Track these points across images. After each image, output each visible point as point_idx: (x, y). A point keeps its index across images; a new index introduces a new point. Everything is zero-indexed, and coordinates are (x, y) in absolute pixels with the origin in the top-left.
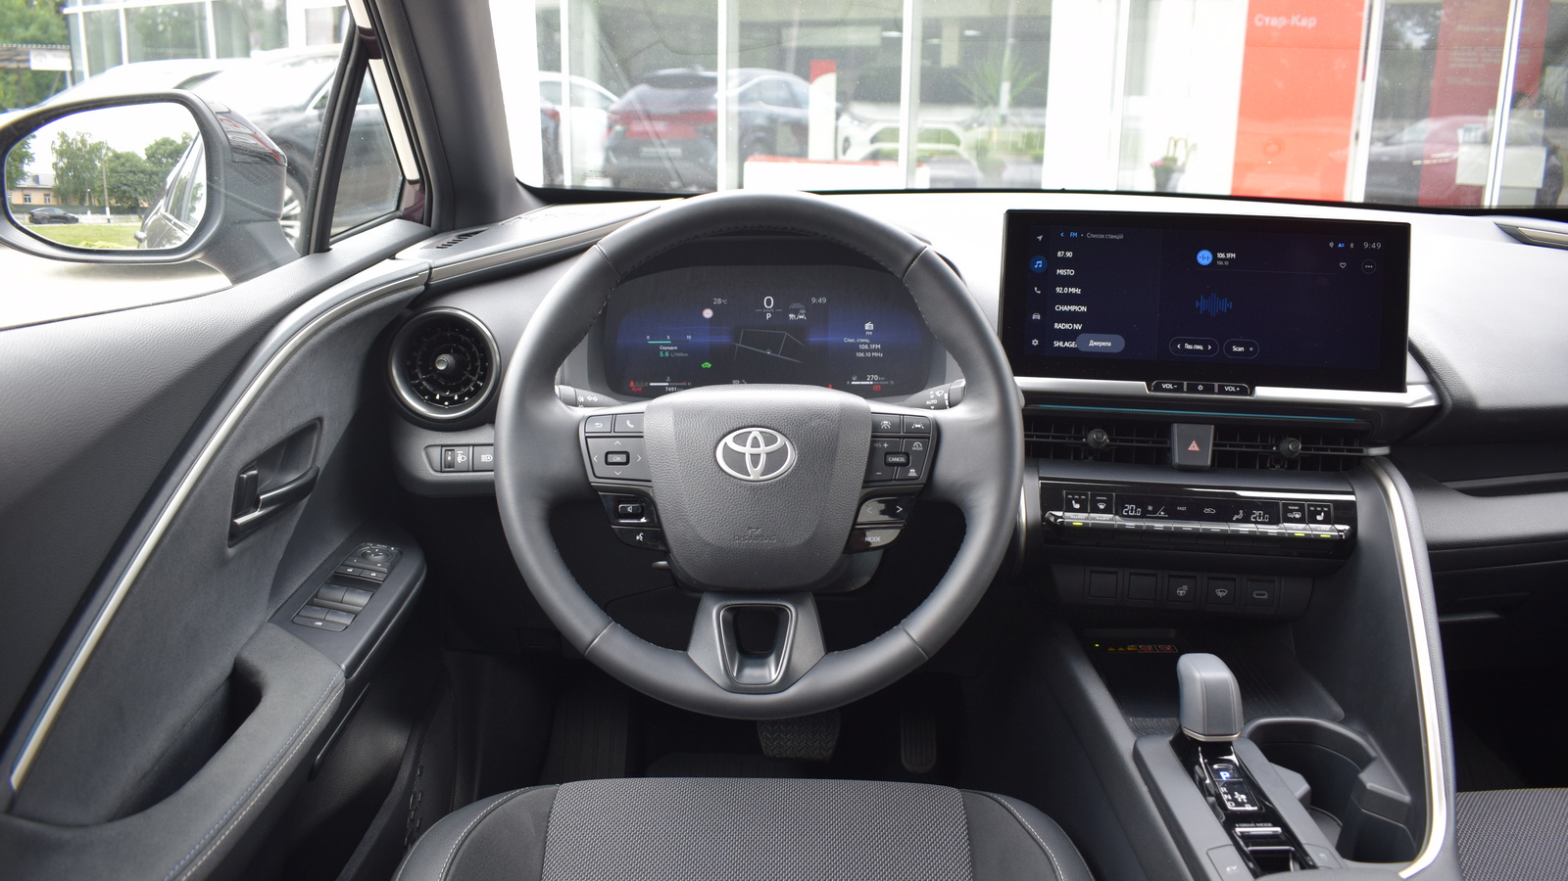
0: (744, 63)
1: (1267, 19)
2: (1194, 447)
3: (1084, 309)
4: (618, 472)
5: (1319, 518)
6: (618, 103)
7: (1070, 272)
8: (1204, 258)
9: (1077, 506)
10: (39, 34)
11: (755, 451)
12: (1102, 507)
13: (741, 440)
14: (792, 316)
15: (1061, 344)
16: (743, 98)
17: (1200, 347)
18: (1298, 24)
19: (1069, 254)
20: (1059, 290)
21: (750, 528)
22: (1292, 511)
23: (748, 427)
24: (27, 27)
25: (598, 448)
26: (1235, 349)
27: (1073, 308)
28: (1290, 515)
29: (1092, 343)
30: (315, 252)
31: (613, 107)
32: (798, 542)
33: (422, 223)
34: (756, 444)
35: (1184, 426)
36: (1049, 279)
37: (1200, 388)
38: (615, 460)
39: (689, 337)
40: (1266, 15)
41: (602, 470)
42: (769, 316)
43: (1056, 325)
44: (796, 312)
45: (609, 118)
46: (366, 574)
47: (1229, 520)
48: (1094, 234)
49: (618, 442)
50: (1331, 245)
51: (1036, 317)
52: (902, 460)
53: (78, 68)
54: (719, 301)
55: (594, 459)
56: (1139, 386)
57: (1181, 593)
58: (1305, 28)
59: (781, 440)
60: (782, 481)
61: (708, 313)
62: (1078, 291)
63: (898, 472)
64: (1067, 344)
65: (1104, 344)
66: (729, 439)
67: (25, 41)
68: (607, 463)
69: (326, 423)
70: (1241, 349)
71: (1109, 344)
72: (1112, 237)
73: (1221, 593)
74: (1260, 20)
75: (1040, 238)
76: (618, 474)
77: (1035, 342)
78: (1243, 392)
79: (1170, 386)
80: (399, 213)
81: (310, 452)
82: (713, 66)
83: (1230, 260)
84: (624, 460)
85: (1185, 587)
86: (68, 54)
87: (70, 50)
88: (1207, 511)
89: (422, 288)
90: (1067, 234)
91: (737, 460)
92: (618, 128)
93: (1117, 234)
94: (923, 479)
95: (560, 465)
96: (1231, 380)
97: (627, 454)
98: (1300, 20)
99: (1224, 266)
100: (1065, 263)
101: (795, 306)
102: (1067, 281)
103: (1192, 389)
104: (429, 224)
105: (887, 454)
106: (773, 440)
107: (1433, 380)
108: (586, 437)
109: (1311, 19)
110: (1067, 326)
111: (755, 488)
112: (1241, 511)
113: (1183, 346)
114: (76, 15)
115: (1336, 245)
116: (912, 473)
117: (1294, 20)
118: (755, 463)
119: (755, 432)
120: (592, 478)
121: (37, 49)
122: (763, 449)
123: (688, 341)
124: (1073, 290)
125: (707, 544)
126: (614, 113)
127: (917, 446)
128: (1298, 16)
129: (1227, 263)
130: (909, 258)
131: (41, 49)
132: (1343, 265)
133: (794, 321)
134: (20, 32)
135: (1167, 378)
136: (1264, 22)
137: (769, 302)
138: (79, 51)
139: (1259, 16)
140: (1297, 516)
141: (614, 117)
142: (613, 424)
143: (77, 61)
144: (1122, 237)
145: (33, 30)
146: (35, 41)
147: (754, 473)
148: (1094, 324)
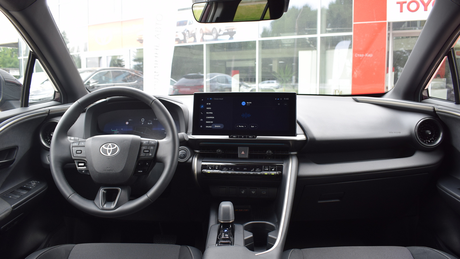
0: (211, 71)
1: (358, 55)
2: (243, 153)
3: (213, 118)
4: (79, 155)
5: (273, 170)
6: (177, 83)
7: (210, 108)
8: (243, 104)
9: (210, 168)
10: (14, 65)
11: (110, 149)
12: (217, 168)
13: (106, 146)
14: (148, 123)
15: (208, 127)
16: (211, 81)
17: (243, 126)
18: (367, 56)
19: (210, 104)
20: (207, 113)
21: (107, 168)
22: (266, 168)
23: (108, 143)
24: (11, 63)
25: (75, 149)
26: (252, 127)
27: (211, 117)
28: (265, 169)
29: (216, 126)
30: (24, 107)
31: (175, 84)
32: (119, 171)
33: (59, 102)
34: (110, 147)
35: (241, 147)
36: (205, 110)
37: (243, 137)
38: (78, 152)
39: (122, 129)
40: (358, 54)
41: (75, 155)
42: (143, 123)
43: (206, 122)
44: (150, 122)
45: (174, 87)
46: (29, 187)
47: (250, 171)
48: (216, 98)
49: (79, 148)
50: (276, 99)
51: (202, 120)
52: (148, 151)
53: (21, 75)
54: (130, 120)
55: (74, 152)
56: (226, 137)
57: (243, 192)
58: (369, 57)
59: (116, 146)
60: (116, 156)
61: (127, 123)
62: (212, 113)
63: (147, 154)
64: (209, 127)
65: (218, 126)
66: (103, 146)
67: (10, 67)
68: (77, 153)
69: (19, 148)
70: (253, 127)
71: (220, 126)
72: (220, 99)
73: (253, 192)
74: (356, 55)
75: (202, 100)
76: (79, 156)
77: (201, 126)
78: (254, 137)
79: (235, 137)
80: (54, 100)
81: (14, 155)
82: (203, 73)
83: (250, 104)
84: (81, 152)
85: (244, 191)
86: (18, 71)
87: (19, 70)
88: (245, 169)
89: (47, 115)
90: (209, 99)
91: (105, 151)
92: (177, 90)
93: (221, 98)
94: (153, 156)
95: (65, 154)
96: (251, 135)
97: (81, 151)
98: (368, 55)
99: (248, 105)
100: (209, 106)
101: (150, 121)
102: (209, 111)
103: (241, 137)
104: (61, 102)
105: (144, 150)
106: (114, 146)
107: (305, 134)
108: (72, 147)
109: (371, 54)
110: (209, 122)
111: (109, 158)
112: (253, 169)
113: (238, 126)
114: (22, 59)
115: (277, 99)
116: (150, 155)
117: (366, 55)
118: (109, 152)
119: (110, 144)
120: (73, 157)
121: (12, 69)
122: (111, 149)
123: (122, 130)
124: (211, 113)
125: (98, 172)
126: (175, 86)
127: (152, 148)
128: (367, 54)
129: (249, 105)
130: (152, 101)
131: (13, 69)
132: (279, 104)
133: (149, 125)
134: (9, 65)
135: (234, 134)
136: (358, 56)
137: (143, 120)
138: (22, 70)
139: (356, 54)
140: (267, 169)
141: (175, 87)
142: (79, 144)
143: (21, 73)
144: (223, 99)
145: (12, 64)
146: (12, 67)
147: (109, 154)
148: (216, 122)
